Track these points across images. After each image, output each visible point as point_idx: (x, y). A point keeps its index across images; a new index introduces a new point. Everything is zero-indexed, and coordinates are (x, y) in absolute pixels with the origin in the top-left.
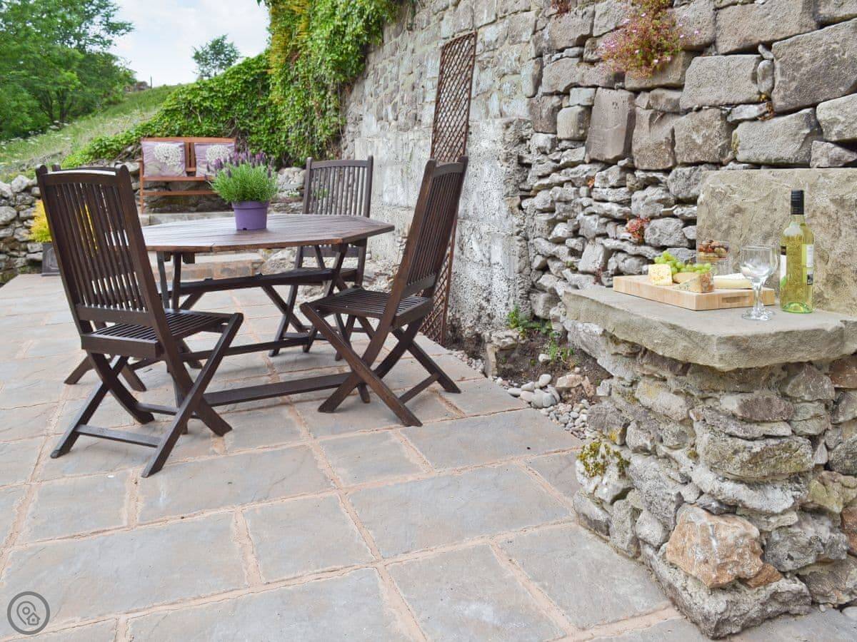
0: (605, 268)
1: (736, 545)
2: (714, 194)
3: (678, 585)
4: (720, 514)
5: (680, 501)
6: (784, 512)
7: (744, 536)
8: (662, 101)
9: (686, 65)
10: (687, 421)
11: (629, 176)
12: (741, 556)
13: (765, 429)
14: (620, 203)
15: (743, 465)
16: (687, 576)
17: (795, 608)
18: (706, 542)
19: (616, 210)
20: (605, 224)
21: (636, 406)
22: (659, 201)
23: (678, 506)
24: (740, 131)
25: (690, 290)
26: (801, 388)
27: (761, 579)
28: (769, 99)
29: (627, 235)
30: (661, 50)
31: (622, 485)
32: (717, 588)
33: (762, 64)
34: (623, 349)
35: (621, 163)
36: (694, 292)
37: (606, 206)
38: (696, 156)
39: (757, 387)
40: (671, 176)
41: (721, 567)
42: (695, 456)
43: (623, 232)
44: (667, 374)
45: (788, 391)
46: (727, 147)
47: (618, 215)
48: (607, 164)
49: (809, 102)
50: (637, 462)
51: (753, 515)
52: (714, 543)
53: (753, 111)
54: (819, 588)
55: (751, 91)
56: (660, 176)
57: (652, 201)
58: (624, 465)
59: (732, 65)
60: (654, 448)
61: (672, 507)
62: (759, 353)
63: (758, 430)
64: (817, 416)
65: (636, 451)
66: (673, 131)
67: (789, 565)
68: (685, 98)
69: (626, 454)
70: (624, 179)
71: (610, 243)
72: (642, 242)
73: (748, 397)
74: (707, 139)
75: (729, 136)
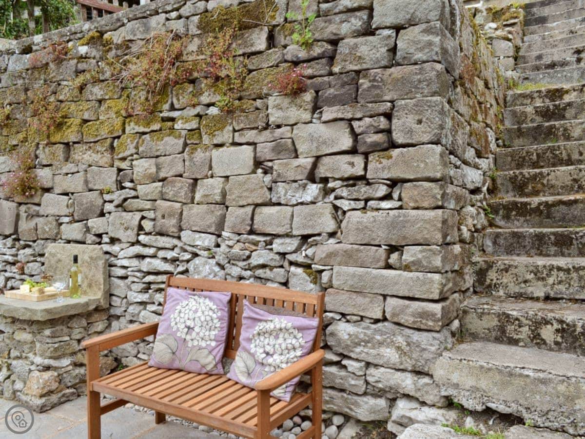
0: (5, 286)
1: (49, 380)
2: (50, 254)
3: (28, 400)
4: (44, 371)
5: (30, 371)
6: (67, 366)
7: (52, 376)
8: (32, 210)
9: (42, 196)
10: (33, 342)
11: (17, 243)
12: (50, 383)
13: (60, 339)
14: (12, 255)
15: (51, 352)
16: (32, 396)
17: (71, 398)
18: (38, 381)
19: (11, 259)
20: (5, 265)
21: (14, 341)
22: (31, 255)
23: (29, 373)
24: (62, 227)
25: (36, 294)
26: (74, 324)
27: (58, 390)
28: (73, 215)
29: (16, 271)
30: (30, 188)
31: (8, 373)
32: (41, 396)
33: (71, 201)
34: (9, 320)
35: (13, 237)
36: (37, 295)
37: (6, 257)
38: (46, 236)
39: (57, 325)
40: (36, 244)
41: (43, 388)
42: (35, 354)
43: (14, 269)
44: (26, 327)
45: (69, 325)
46: (58, 233)
47: (12, 261)
48: (6, 237)
49: (85, 218)
50: (14, 363)
51: (56, 369)
52: (41, 381)
53: (67, 220)
54: (80, 390)
55: (66, 211)
56: (31, 243)
57: (27, 255)
58: (9, 366)
59: (60, 199)
60: (21, 355)
61: (27, 374)
62: (56, 313)
63: (57, 340)
64: (80, 333)
65: (14, 359)
66: (36, 224)
67: (69, 384)
68: (41, 210)
69: (9, 361)
70: (15, 244)
71: (8, 274)
72: (23, 274)
73: (54, 329)
74: (50, 229)
75: (59, 229)
